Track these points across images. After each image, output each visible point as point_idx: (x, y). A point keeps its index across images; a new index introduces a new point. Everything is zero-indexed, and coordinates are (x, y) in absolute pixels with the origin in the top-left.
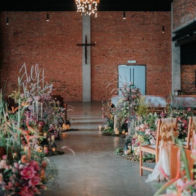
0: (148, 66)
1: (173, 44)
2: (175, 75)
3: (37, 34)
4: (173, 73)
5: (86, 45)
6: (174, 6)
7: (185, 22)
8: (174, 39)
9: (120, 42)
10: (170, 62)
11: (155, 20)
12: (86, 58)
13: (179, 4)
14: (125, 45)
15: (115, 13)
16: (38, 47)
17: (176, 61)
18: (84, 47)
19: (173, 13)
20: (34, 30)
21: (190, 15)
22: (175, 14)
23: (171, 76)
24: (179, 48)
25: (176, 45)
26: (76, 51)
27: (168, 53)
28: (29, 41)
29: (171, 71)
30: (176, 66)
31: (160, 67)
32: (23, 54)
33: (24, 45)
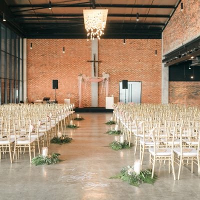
0: (143, 82)
1: (163, 64)
2: (164, 89)
3: (56, 56)
4: (162, 87)
5: (95, 61)
6: (164, 34)
7: (174, 47)
8: (164, 61)
9: (121, 63)
10: (160, 79)
11: (149, 46)
12: (95, 72)
13: (169, 32)
14: (125, 66)
15: (117, 40)
16: (56, 67)
17: (165, 79)
18: (93, 63)
19: (164, 40)
20: (53, 53)
21: (179, 40)
22: (165, 41)
23: (161, 90)
24: (167, 68)
25: (165, 66)
26: (86, 70)
27: (159, 72)
28: (50, 62)
29: (161, 86)
30: (165, 83)
31: (152, 83)
32: (45, 73)
33: (46, 65)
